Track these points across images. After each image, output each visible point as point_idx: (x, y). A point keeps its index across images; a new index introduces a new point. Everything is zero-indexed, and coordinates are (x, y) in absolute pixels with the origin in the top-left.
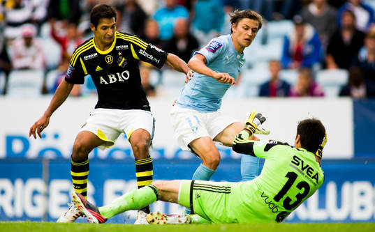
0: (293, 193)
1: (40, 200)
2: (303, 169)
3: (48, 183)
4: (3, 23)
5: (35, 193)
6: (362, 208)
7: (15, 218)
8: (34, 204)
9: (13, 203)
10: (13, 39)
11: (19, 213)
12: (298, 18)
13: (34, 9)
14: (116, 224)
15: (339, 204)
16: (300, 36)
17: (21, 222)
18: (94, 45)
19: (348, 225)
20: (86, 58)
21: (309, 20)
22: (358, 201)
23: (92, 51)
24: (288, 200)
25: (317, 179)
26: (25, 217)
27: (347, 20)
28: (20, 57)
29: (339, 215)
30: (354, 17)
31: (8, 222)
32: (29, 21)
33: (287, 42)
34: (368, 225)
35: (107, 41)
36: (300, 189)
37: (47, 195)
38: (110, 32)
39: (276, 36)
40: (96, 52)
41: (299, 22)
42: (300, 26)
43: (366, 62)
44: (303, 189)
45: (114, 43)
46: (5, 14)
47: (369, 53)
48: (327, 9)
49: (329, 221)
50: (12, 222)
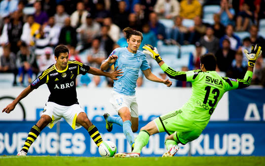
0: (211, 97)
1: (55, 144)
2: (212, 82)
3: (60, 135)
4: (34, 46)
5: (53, 140)
6: (234, 148)
7: (41, 154)
8: (52, 146)
9: (40, 146)
10: (40, 55)
11: (43, 151)
12: (198, 43)
13: (51, 39)
14: (97, 157)
15: (221, 146)
16: (199, 53)
17: (44, 156)
18: (55, 68)
19: (226, 158)
20: (51, 75)
21: (204, 44)
22: (231, 144)
23: (55, 71)
24: (211, 101)
25: (222, 84)
26: (47, 153)
27: (225, 44)
28: (44, 65)
29: (222, 152)
30: (229, 42)
31: (37, 156)
32: (49, 45)
33: (192, 56)
34: (237, 158)
35: (63, 66)
36: (214, 93)
37: (59, 141)
38: (65, 60)
39: (186, 53)
40: (57, 72)
41: (198, 45)
42: (199, 48)
43: (236, 67)
44: (216, 93)
45: (68, 66)
46: (35, 42)
47: (237, 63)
48: (213, 38)
49: (216, 155)
50: (40, 156)
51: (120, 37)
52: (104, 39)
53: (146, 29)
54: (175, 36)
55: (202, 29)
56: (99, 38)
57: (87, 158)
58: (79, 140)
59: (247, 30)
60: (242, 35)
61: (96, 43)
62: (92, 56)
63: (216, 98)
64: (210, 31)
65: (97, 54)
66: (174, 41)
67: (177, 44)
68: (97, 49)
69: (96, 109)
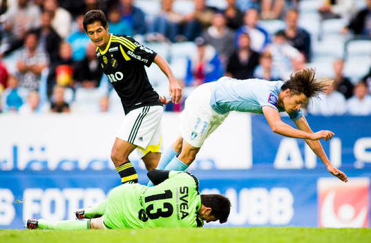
25: (184, 216)
30: (249, 39)
33: (189, 62)
41: (201, 43)
51: (70, 31)
52: (45, 33)
53: (114, 16)
54: (163, 27)
55: (206, 17)
56: (36, 32)
57: (17, 231)
58: (4, 201)
59: (281, 17)
60: (273, 26)
61: (31, 40)
62: (25, 62)
63: (160, 214)
64: (219, 20)
65: (34, 58)
66: (160, 36)
67: (166, 41)
68: (33, 50)
69: (31, 149)
